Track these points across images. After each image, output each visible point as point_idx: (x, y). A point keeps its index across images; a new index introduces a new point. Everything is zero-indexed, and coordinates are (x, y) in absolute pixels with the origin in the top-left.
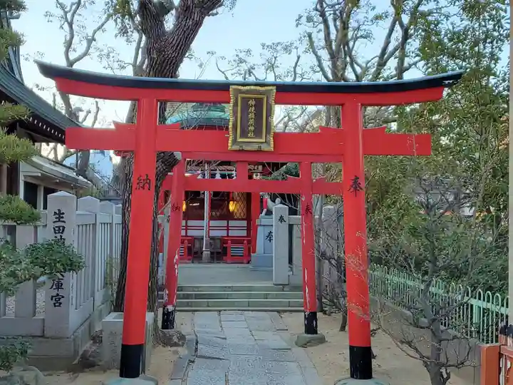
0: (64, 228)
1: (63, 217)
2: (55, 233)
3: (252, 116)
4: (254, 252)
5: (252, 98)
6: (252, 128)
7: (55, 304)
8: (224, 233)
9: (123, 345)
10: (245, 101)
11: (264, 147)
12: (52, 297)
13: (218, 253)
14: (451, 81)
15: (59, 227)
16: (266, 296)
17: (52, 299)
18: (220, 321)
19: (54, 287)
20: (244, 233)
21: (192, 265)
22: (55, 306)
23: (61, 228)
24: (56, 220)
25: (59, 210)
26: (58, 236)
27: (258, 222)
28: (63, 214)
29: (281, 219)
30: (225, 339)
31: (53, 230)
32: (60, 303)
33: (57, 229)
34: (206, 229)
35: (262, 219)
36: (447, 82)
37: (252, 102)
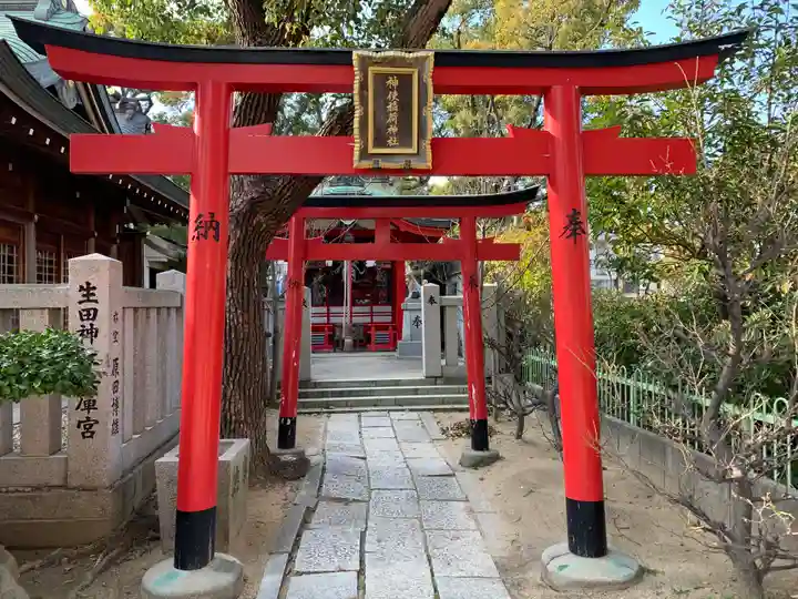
0: (96, 310)
1: (93, 294)
2: (82, 320)
3: (393, 107)
4: (400, 338)
5: (392, 75)
6: (394, 129)
7: (83, 433)
8: (368, 320)
9: (178, 512)
10: (381, 79)
11: (416, 164)
12: (80, 422)
13: (361, 341)
14: (730, 46)
15: (88, 310)
16: (416, 392)
17: (79, 427)
18: (360, 427)
19: (82, 406)
20: (389, 319)
21: (335, 354)
22: (84, 437)
23: (92, 312)
24: (82, 299)
25: (88, 284)
26: (87, 324)
27: (403, 306)
28: (94, 288)
29: (432, 300)
30: (364, 459)
31: (78, 315)
32: (93, 433)
33: (85, 313)
34: (345, 315)
35: (408, 303)
36: (723, 47)
37: (393, 82)
